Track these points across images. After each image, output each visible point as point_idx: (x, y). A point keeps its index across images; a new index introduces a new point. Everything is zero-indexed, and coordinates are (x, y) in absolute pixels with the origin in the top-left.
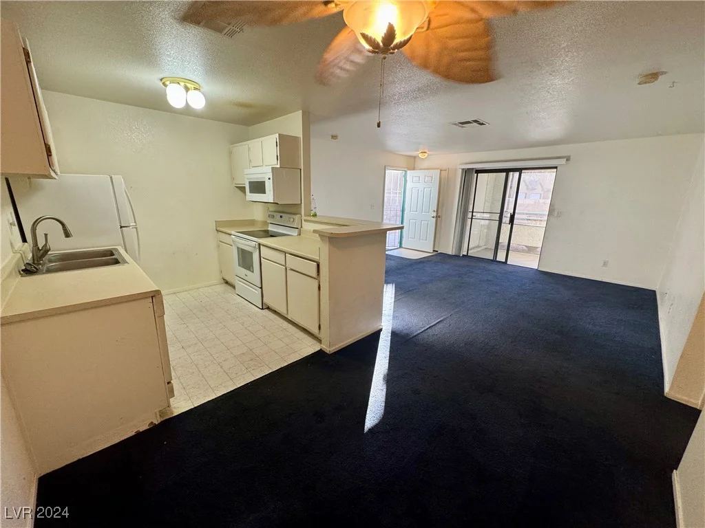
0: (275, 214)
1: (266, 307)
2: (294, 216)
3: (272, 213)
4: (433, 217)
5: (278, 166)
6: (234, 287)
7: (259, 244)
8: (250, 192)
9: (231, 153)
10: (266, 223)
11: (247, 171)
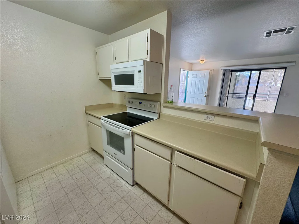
0: (134, 100)
1: (135, 184)
2: (155, 103)
3: (131, 100)
4: (205, 96)
5: (148, 60)
6: (102, 157)
7: (133, 133)
8: (116, 84)
9: (96, 54)
10: (123, 106)
11: (112, 66)
